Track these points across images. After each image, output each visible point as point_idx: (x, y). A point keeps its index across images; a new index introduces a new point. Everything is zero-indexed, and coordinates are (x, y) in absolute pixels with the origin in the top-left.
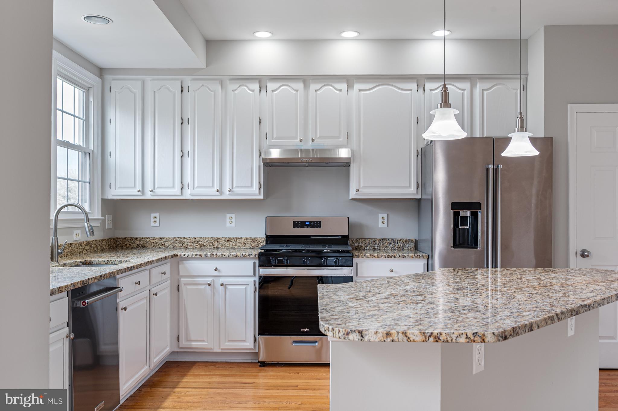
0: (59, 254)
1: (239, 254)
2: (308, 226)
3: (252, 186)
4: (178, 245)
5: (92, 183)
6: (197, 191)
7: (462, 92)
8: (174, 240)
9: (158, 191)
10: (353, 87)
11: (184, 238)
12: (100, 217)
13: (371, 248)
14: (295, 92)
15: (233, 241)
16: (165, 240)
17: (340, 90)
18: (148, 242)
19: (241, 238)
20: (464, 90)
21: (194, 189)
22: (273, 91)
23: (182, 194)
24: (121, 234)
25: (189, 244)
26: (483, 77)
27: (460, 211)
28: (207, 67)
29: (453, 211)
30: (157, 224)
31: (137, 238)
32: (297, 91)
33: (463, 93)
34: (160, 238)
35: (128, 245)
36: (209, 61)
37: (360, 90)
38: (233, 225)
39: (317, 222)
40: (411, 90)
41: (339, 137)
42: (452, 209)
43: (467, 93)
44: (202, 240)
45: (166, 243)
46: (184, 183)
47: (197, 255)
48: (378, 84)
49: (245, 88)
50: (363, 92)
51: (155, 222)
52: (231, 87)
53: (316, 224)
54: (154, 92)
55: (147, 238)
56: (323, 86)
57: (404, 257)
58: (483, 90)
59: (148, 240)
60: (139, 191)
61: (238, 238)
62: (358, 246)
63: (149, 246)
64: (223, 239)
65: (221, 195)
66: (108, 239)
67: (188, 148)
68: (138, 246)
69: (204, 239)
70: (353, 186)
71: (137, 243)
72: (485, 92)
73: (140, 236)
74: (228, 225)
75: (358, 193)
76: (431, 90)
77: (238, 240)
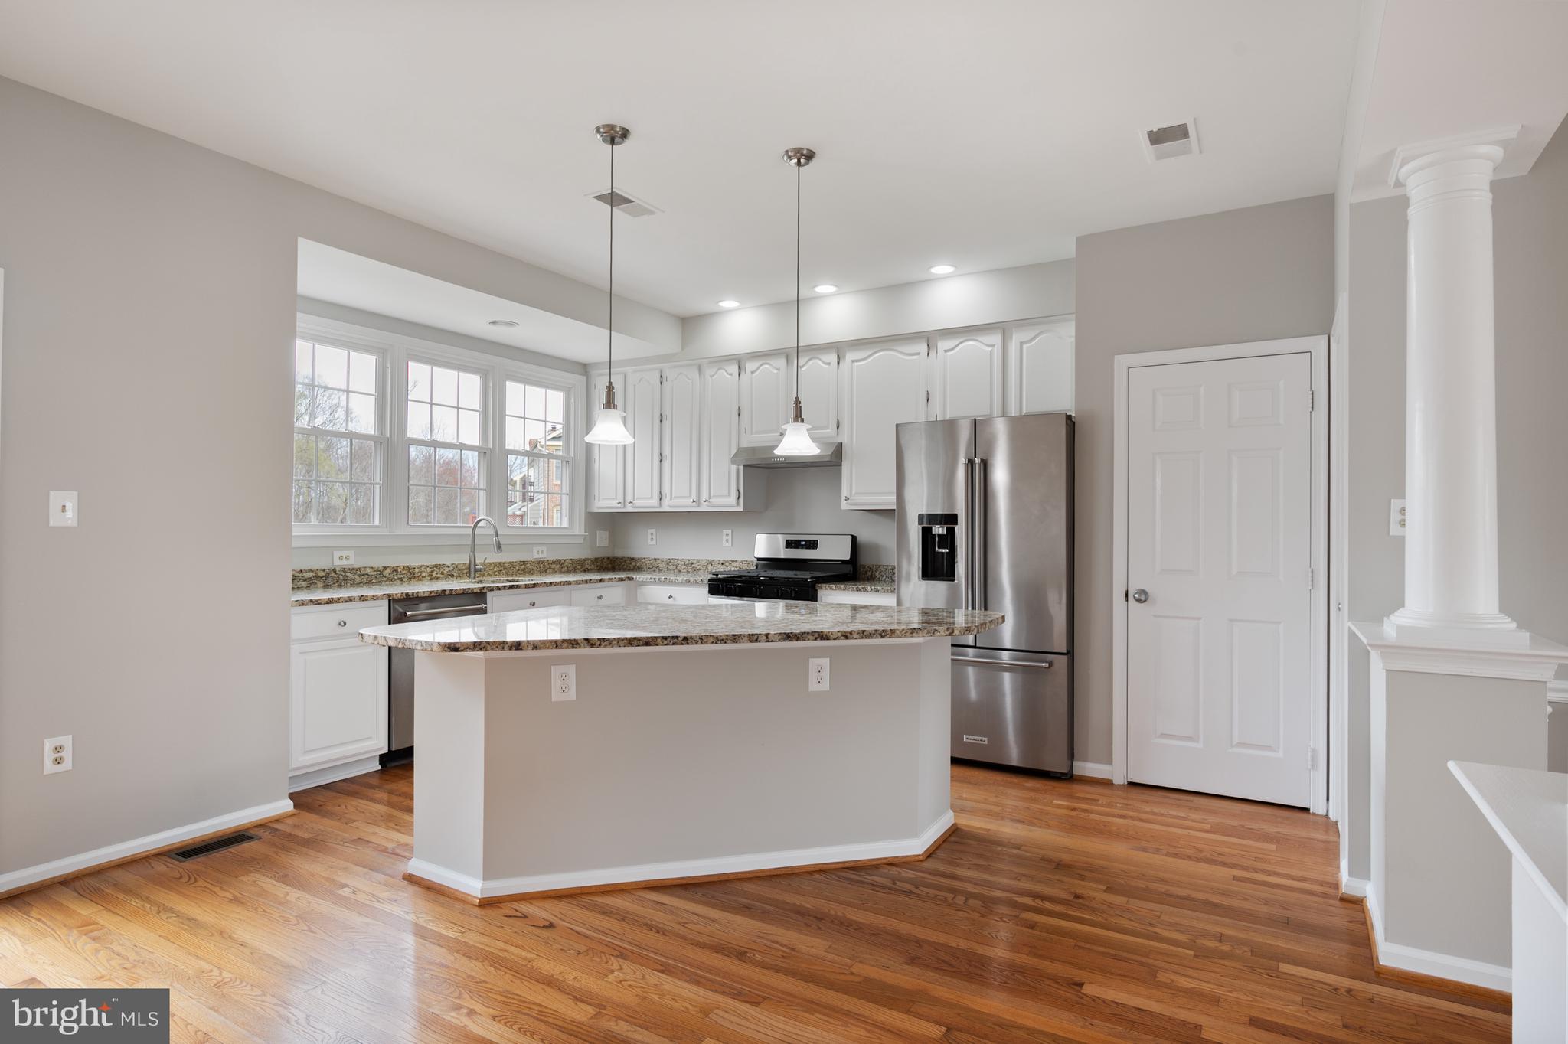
0: (476, 570)
1: (691, 579)
2: (802, 547)
3: (729, 495)
4: (672, 567)
5: (572, 495)
6: (675, 502)
7: (990, 349)
8: (669, 562)
9: (638, 502)
10: (844, 357)
11: (678, 560)
12: (583, 534)
13: (887, 579)
14: (776, 371)
15: (727, 564)
16: (659, 561)
17: (829, 364)
18: (643, 562)
19: (736, 561)
20: (993, 346)
21: (671, 499)
22: (752, 372)
23: (660, 506)
24: (619, 553)
25: (683, 567)
26: (1022, 323)
27: (931, 527)
28: (683, 349)
29: (920, 527)
30: (654, 542)
31: (633, 559)
32: (779, 369)
33: (991, 351)
34: (655, 559)
35: (625, 567)
36: (685, 342)
37: (853, 361)
38: (729, 544)
39: (814, 541)
40: (918, 354)
41: (827, 427)
42: (919, 524)
43: (997, 351)
44: (695, 562)
45: (661, 565)
46: (662, 492)
47: (651, 579)
48: (875, 350)
49: (724, 371)
50: (856, 364)
51: (652, 539)
52: (709, 371)
53: (812, 545)
54: (635, 385)
55: (642, 559)
56: (809, 360)
57: (877, 591)
58: (1022, 344)
59: (643, 560)
60: (619, 503)
61: (733, 561)
62: (871, 575)
63: (645, 568)
64: (717, 562)
65: (699, 506)
66: (596, 559)
67: (666, 452)
68: (634, 567)
69: (698, 561)
70: (845, 493)
71: (634, 564)
72: (1025, 346)
73: (636, 556)
74: (725, 544)
75: (848, 501)
76: (946, 351)
77: (734, 564)
